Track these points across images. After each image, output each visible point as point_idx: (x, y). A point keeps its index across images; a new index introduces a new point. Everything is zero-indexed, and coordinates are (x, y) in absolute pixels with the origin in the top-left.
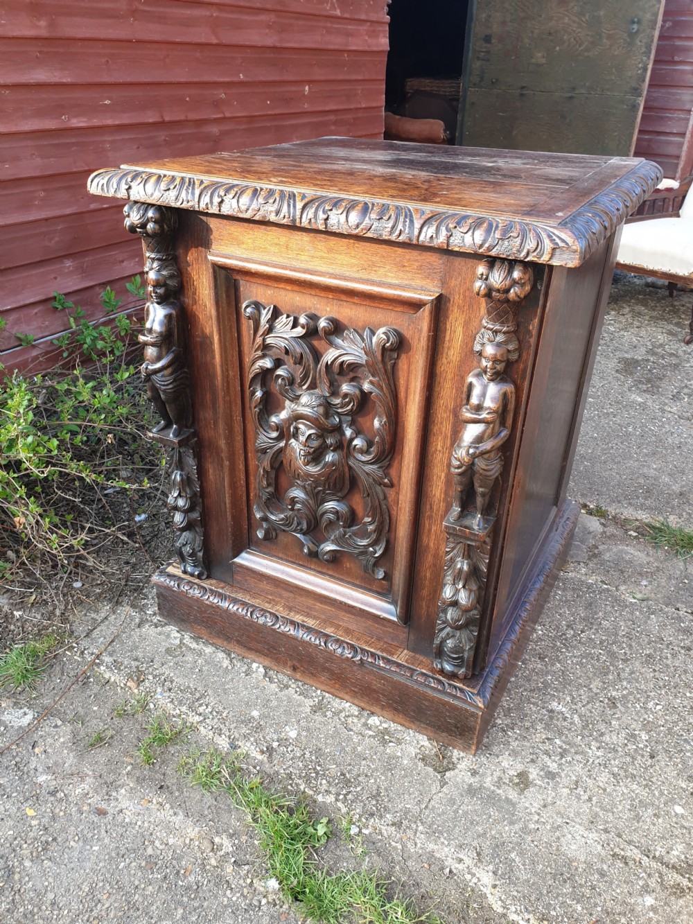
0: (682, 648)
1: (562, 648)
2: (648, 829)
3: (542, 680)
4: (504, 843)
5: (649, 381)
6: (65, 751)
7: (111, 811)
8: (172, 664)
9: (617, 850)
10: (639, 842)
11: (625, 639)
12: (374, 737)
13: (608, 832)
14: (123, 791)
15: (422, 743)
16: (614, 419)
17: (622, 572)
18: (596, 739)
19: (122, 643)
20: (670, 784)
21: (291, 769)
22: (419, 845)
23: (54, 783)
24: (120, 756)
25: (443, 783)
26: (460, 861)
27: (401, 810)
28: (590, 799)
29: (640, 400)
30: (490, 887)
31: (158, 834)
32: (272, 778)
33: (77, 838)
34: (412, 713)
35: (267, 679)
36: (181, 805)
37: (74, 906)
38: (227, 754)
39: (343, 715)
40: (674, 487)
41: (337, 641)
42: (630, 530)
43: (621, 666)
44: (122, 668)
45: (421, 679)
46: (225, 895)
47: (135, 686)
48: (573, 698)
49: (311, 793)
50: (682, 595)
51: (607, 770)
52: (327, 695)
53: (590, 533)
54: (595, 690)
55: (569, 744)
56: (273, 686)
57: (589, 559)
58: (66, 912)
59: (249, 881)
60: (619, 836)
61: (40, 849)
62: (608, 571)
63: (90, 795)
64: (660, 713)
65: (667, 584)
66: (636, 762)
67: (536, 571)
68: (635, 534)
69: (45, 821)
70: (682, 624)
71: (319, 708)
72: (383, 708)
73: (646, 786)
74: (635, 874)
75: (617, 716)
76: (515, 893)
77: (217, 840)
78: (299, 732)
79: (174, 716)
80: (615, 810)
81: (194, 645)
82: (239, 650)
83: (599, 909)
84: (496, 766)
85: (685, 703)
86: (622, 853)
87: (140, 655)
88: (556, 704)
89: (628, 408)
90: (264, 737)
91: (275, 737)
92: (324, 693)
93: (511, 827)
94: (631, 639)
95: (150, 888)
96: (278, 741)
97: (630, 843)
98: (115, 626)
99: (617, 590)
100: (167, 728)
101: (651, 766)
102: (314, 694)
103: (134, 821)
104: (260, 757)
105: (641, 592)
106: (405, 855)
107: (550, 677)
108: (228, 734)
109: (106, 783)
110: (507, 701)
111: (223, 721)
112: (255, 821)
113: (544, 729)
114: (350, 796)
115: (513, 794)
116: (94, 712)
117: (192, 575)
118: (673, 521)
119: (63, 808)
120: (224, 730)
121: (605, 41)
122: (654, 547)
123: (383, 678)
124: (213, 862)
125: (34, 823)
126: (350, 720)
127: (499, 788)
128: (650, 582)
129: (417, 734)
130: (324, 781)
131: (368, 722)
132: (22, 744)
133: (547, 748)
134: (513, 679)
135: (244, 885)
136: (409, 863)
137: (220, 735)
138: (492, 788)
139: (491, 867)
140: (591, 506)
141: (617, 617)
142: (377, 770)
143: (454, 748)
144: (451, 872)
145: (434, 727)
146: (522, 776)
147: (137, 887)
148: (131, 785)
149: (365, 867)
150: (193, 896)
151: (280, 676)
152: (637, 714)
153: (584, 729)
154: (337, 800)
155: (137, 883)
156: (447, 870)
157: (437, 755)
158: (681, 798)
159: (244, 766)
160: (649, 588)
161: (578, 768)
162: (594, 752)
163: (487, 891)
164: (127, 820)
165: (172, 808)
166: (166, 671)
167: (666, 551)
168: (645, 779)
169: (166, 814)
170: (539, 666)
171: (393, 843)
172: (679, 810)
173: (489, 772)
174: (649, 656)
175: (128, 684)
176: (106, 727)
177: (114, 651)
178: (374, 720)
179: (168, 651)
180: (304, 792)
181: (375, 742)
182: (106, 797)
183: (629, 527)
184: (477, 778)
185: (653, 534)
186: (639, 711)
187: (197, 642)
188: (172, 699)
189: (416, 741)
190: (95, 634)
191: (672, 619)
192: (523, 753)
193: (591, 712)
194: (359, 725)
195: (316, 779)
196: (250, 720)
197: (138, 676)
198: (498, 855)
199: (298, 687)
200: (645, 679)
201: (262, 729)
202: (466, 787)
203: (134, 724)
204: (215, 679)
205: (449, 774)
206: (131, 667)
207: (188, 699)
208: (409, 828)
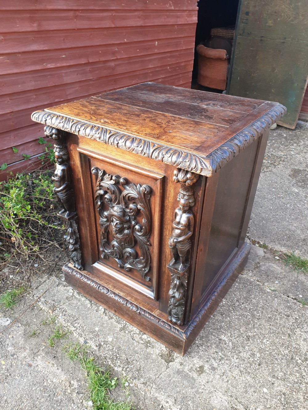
0: (286, 315)
1: (232, 311)
2: (249, 397)
3: (220, 325)
4: (187, 397)
5: (303, 181)
6: (20, 338)
7: (33, 365)
8: (67, 304)
9: (234, 405)
10: (244, 403)
11: (261, 309)
12: (143, 344)
13: (232, 397)
14: (39, 357)
15: (162, 349)
16: (282, 200)
17: (268, 276)
18: (237, 354)
19: (50, 293)
20: (264, 378)
21: (107, 355)
22: (152, 394)
23: (14, 351)
24: (41, 342)
25: (168, 367)
26: (167, 402)
27: (148, 377)
28: (228, 381)
29: (296, 191)
31: (50, 377)
32: (98, 358)
33: (19, 375)
34: (159, 336)
35: (105, 314)
36: (61, 366)
37: (13, 403)
38: (83, 345)
39: (132, 333)
40: (301, 236)
41: (131, 303)
42: (276, 256)
43: (256, 322)
44: (48, 304)
45: (162, 324)
46: (71, 406)
47: (52, 312)
48: (231, 334)
49: (113, 366)
50: (292, 290)
51: (238, 369)
52: (128, 323)
53: (258, 256)
54: (242, 332)
55: (225, 355)
56: (107, 317)
57: (254, 269)
58: (10, 405)
59: (81, 401)
60: (236, 399)
61: (4, 378)
62: (262, 275)
63: (27, 358)
64: (268, 345)
65: (287, 284)
66: (252, 367)
67: (223, 277)
68: (279, 258)
69: (8, 367)
70: (288, 304)
71: (123, 329)
72: (148, 332)
73: (254, 378)
75: (248, 345)
77: (72, 382)
78: (113, 339)
79: (65, 327)
80: (237, 387)
81: (77, 296)
82: (95, 300)
84: (191, 362)
85: (280, 342)
86: (236, 407)
87: (56, 299)
88: (223, 336)
89: (290, 194)
90: (99, 340)
91: (103, 340)
93: (192, 390)
94: (263, 309)
95: (43, 399)
96: (104, 342)
97: (240, 403)
98: (48, 285)
99: (263, 285)
100: (61, 332)
101: (258, 369)
102: (122, 323)
103: (41, 371)
104: (95, 348)
105: (274, 287)
106: (145, 397)
107: (223, 324)
108: (84, 337)
109: (34, 353)
110: (203, 333)
111: (83, 331)
112: (88, 375)
113: (216, 347)
114: (128, 369)
115: (195, 375)
116: (34, 322)
117: (77, 268)
118: (297, 253)
119: (16, 362)
120: (83, 335)
121: (300, 17)
122: (285, 265)
123: (148, 321)
124: (69, 391)
125: (4, 367)
126: (135, 335)
127: (190, 372)
128: (279, 282)
129: (161, 344)
130: (119, 361)
131: (142, 337)
132: (4, 333)
133: (215, 356)
134: (207, 323)
135: (79, 402)
137: (81, 337)
138: (188, 372)
139: (179, 407)
140: (261, 243)
141: (260, 298)
142: (141, 358)
143: (175, 352)
144: (162, 407)
145: (167, 343)
146: (201, 367)
147: (38, 398)
148: (43, 355)
149: (128, 400)
150: (58, 405)
151: (110, 313)
152: (257, 344)
153: (233, 349)
154: (123, 370)
155: (38, 397)
157: (167, 355)
158: (267, 385)
159: (88, 351)
160: (278, 285)
161: (226, 366)
162: (235, 360)
164: (39, 370)
165: (57, 366)
166: (64, 306)
167: (291, 267)
168: (254, 375)
169: (54, 369)
170: (220, 318)
171: (141, 392)
172: (265, 390)
173: (188, 364)
174: (270, 318)
175: (49, 311)
176: (38, 329)
177: (46, 296)
178: (145, 337)
179: (67, 298)
180: (110, 365)
181: (143, 346)
182: (33, 359)
183: (276, 254)
184: (182, 367)
185: (286, 259)
186: (259, 343)
187: (79, 295)
188: (65, 319)
189: (160, 348)
190: (39, 288)
191: (285, 301)
192: (204, 357)
193: (238, 342)
194: (138, 338)
195: (116, 360)
196: (94, 331)
197: (53, 308)
198: (183, 402)
199: (116, 319)
200: (265, 329)
201: (98, 336)
202: (177, 370)
203: (49, 328)
204: (84, 312)
205: (170, 363)
206: (51, 304)
207: (71, 320)
208: (149, 385)
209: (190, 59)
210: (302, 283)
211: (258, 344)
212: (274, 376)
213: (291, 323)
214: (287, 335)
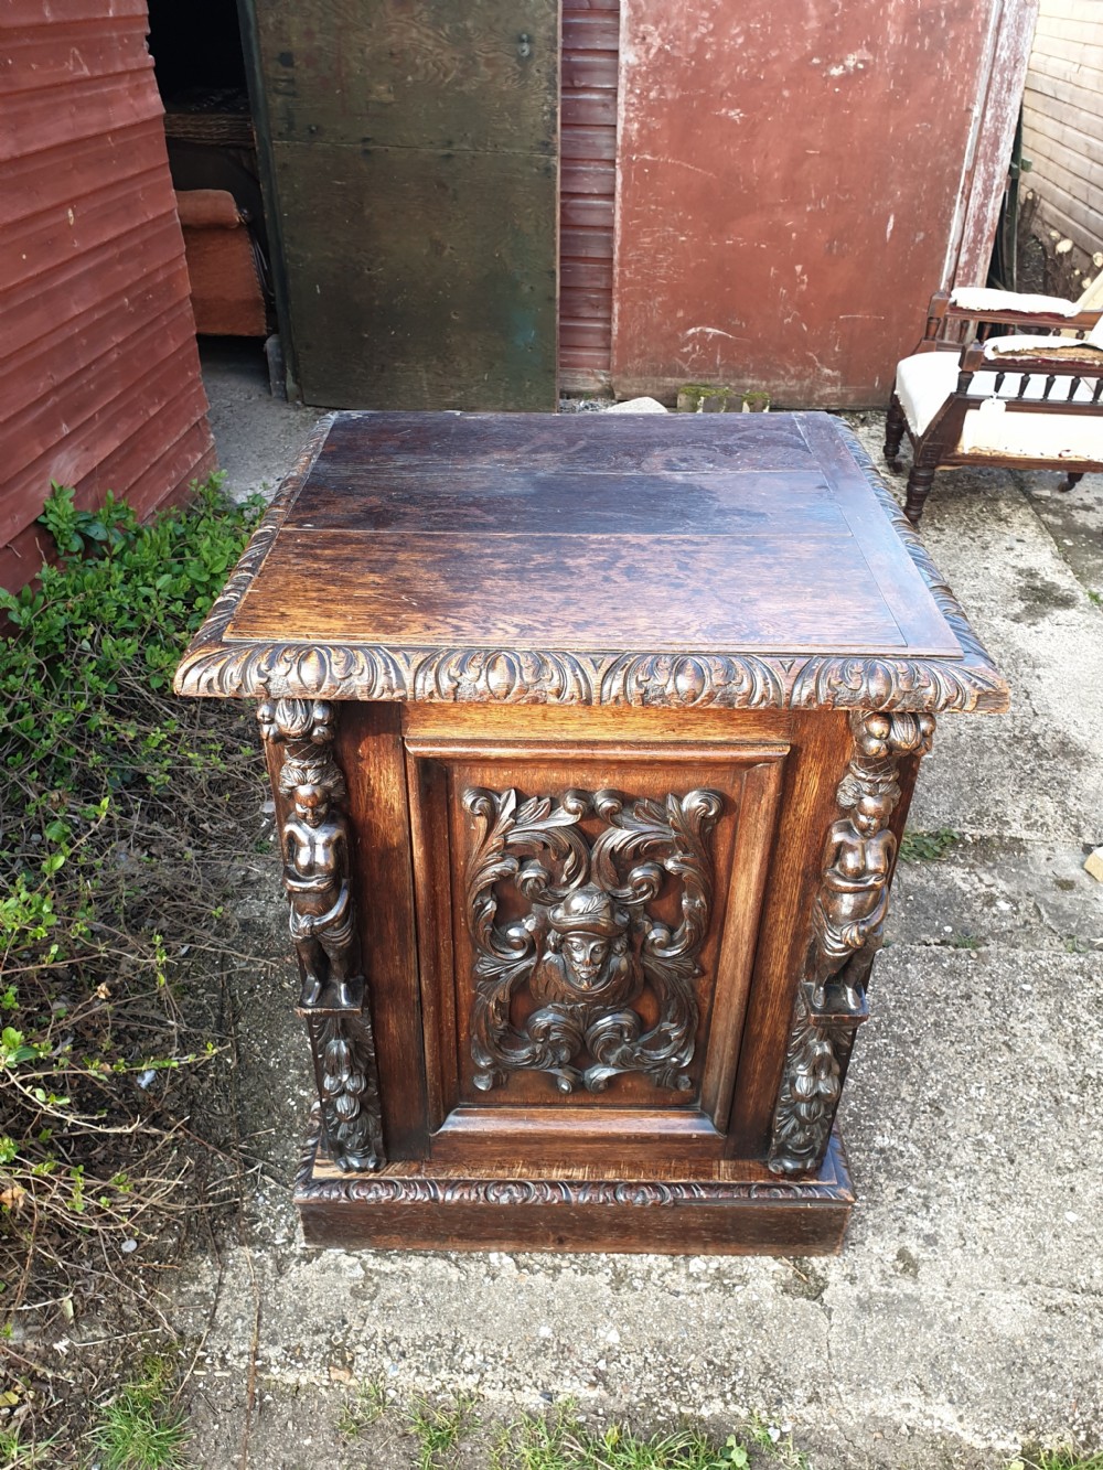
0: (962, 997)
2: (1058, 1258)
4: (937, 1357)
8: (376, 1312)
9: (1047, 1302)
10: (1060, 1279)
11: (899, 1012)
12: (710, 1289)
13: (1026, 1283)
15: (771, 1269)
18: (947, 1167)
19: (277, 1314)
20: (1046, 1189)
21: (644, 1390)
22: (853, 1412)
25: (829, 1312)
26: (907, 1406)
27: (806, 1376)
28: (986, 1250)
30: (957, 1423)
32: (628, 1415)
34: (751, 1237)
35: (525, 1271)
38: (548, 1411)
39: (654, 1276)
41: (629, 1186)
43: (916, 1053)
44: (306, 1355)
45: (765, 1195)
47: (348, 1375)
48: (893, 1120)
49: (691, 1410)
50: (919, 920)
51: (980, 1203)
52: (616, 1256)
54: (908, 1099)
55: (925, 1187)
56: (540, 1278)
60: (1038, 1282)
64: (988, 1098)
66: (1001, 1177)
70: (945, 965)
71: (619, 1280)
72: (705, 1244)
73: (1027, 1202)
74: (1078, 1322)
75: (950, 1124)
76: (985, 1415)
78: (618, 1330)
79: (434, 1393)
80: (1016, 1251)
81: (387, 1267)
82: (461, 1246)
83: (1071, 1385)
84: (868, 1257)
85: (1004, 1073)
86: (1054, 1302)
87: (320, 1321)
88: (880, 1138)
90: (581, 1362)
91: (595, 1353)
92: (612, 1256)
93: (932, 1331)
94: (905, 1009)
96: (601, 1358)
97: (1052, 1285)
98: (244, 1290)
100: (438, 1417)
101: (1018, 1174)
102: (599, 1264)
104: (594, 1393)
106: (848, 1434)
108: (530, 1382)
111: (511, 1365)
113: (888, 1179)
114: (738, 1390)
115: (905, 1286)
116: (310, 1448)
117: (361, 1170)
120: (522, 1378)
121: (482, 68)
123: (710, 1211)
126: (667, 1278)
127: (890, 1286)
129: (758, 1258)
130: (695, 1386)
131: (691, 1270)
133: (906, 1205)
137: (520, 1389)
139: (943, 1396)
142: (743, 1334)
143: (809, 1256)
144: (907, 1427)
145: (783, 1242)
146: (902, 1254)
151: (538, 1257)
152: (967, 1111)
153: (929, 1158)
154: (726, 1403)
156: (904, 1429)
157: (798, 1277)
158: (1066, 1201)
159: (582, 1419)
161: (951, 1214)
162: (955, 1185)
163: (957, 1428)
166: (378, 1327)
168: (1021, 1195)
171: (826, 1427)
172: (1072, 1217)
173: (865, 1269)
174: (936, 1024)
175: (333, 1376)
177: (274, 1333)
178: (697, 1264)
179: (356, 1293)
180: (681, 1414)
181: (717, 1295)
184: (860, 1285)
187: (388, 1258)
188: (417, 1368)
189: (764, 1271)
190: (221, 1314)
191: (930, 961)
192: (886, 1224)
193: (922, 1132)
194: (683, 1280)
195: (684, 1387)
196: (544, 1345)
197: (340, 1356)
198: (940, 1376)
199: (572, 1263)
200: (949, 1058)
201: (570, 1351)
202: (855, 1303)
203: (383, 1436)
204: (455, 1304)
205: (826, 1295)
206: (319, 1347)
207: (439, 1356)
208: (828, 1395)
209: (176, 253)
210: (923, 889)
211: (967, 1108)
212: (1059, 1168)
213: (987, 1013)
214: (1004, 1047)
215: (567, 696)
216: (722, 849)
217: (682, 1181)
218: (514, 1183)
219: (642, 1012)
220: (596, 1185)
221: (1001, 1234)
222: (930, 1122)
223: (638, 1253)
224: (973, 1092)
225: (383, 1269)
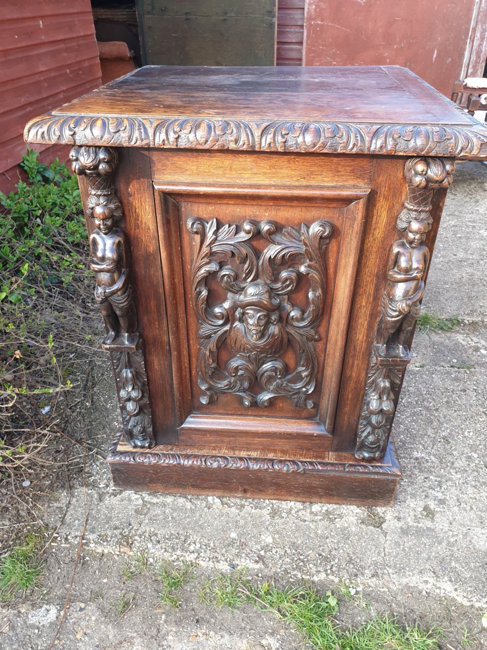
0: (461, 391)
3: (399, 440)
4: (443, 558)
6: (103, 626)
8: (147, 521)
11: (428, 396)
12: (323, 520)
14: (170, 637)
15: (355, 512)
18: (451, 468)
19: (96, 519)
21: (284, 566)
22: (396, 583)
24: (151, 611)
25: (385, 534)
26: (426, 582)
27: (371, 564)
28: (472, 508)
30: (454, 592)
32: (275, 578)
34: (345, 494)
35: (226, 506)
36: (221, 628)
38: (232, 574)
39: (293, 512)
41: (281, 461)
43: (436, 415)
44: (109, 539)
45: (352, 469)
47: (129, 550)
48: (423, 445)
49: (308, 577)
50: (439, 357)
51: (469, 486)
52: (274, 501)
54: (431, 435)
55: (439, 477)
56: (233, 509)
64: (474, 437)
65: (427, 352)
66: (480, 474)
70: (453, 376)
71: (274, 513)
72: (321, 497)
75: (453, 448)
76: (470, 589)
77: (264, 642)
78: (272, 536)
79: (173, 561)
81: (155, 500)
82: (193, 491)
84: (408, 509)
87: (118, 523)
88: (416, 453)
90: (251, 551)
91: (259, 548)
92: (271, 501)
93: (441, 546)
94: (431, 395)
96: (262, 549)
98: (81, 507)
100: (174, 573)
102: (265, 505)
104: (257, 566)
105: (417, 362)
106: (393, 594)
107: (402, 436)
108: (223, 559)
109: (152, 637)
111: (214, 550)
112: (284, 615)
113: (420, 472)
114: (334, 569)
115: (429, 524)
116: (106, 584)
117: (142, 447)
120: (219, 557)
123: (321, 476)
126: (300, 513)
127: (419, 523)
128: (418, 353)
129: (348, 506)
130: (311, 565)
131: (313, 510)
132: (61, 637)
133: (429, 485)
136: (399, 598)
137: (218, 562)
138: (415, 524)
139: (446, 578)
141: (415, 383)
142: (339, 542)
143: (376, 507)
144: (426, 592)
145: (362, 497)
146: (426, 508)
148: (174, 630)
149: (373, 613)
151: (233, 500)
152: (463, 443)
153: (442, 463)
154: (327, 575)
156: (424, 593)
157: (369, 516)
159: (250, 578)
160: (419, 357)
161: (453, 490)
162: (456, 476)
163: (454, 594)
165: (216, 633)
166: (147, 529)
169: (215, 640)
171: (381, 590)
173: (406, 514)
174: (447, 402)
176: (124, 592)
177: (94, 528)
178: (316, 507)
179: (137, 512)
180: (303, 579)
181: (326, 523)
184: (403, 522)
186: (463, 440)
187: (156, 496)
188: (165, 548)
189: (351, 513)
190: (68, 518)
191: (445, 374)
192: (418, 493)
193: (438, 451)
194: (308, 515)
195: (305, 566)
196: (232, 541)
197: (127, 541)
198: (445, 568)
199: (251, 503)
200: (454, 418)
201: (245, 545)
202: (399, 530)
203: (145, 580)
204: (188, 520)
205: (384, 526)
206: (116, 536)
207: (177, 544)
208: (383, 574)
209: (94, 55)
210: (442, 343)
213: (474, 398)
214: (483, 414)
215: (241, 143)
216: (332, 261)
217: (308, 460)
218: (221, 457)
219: (287, 361)
220: (263, 460)
221: (480, 501)
222: (443, 447)
223: (285, 500)
224: (466, 434)
225: (152, 501)
